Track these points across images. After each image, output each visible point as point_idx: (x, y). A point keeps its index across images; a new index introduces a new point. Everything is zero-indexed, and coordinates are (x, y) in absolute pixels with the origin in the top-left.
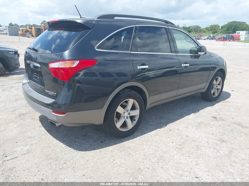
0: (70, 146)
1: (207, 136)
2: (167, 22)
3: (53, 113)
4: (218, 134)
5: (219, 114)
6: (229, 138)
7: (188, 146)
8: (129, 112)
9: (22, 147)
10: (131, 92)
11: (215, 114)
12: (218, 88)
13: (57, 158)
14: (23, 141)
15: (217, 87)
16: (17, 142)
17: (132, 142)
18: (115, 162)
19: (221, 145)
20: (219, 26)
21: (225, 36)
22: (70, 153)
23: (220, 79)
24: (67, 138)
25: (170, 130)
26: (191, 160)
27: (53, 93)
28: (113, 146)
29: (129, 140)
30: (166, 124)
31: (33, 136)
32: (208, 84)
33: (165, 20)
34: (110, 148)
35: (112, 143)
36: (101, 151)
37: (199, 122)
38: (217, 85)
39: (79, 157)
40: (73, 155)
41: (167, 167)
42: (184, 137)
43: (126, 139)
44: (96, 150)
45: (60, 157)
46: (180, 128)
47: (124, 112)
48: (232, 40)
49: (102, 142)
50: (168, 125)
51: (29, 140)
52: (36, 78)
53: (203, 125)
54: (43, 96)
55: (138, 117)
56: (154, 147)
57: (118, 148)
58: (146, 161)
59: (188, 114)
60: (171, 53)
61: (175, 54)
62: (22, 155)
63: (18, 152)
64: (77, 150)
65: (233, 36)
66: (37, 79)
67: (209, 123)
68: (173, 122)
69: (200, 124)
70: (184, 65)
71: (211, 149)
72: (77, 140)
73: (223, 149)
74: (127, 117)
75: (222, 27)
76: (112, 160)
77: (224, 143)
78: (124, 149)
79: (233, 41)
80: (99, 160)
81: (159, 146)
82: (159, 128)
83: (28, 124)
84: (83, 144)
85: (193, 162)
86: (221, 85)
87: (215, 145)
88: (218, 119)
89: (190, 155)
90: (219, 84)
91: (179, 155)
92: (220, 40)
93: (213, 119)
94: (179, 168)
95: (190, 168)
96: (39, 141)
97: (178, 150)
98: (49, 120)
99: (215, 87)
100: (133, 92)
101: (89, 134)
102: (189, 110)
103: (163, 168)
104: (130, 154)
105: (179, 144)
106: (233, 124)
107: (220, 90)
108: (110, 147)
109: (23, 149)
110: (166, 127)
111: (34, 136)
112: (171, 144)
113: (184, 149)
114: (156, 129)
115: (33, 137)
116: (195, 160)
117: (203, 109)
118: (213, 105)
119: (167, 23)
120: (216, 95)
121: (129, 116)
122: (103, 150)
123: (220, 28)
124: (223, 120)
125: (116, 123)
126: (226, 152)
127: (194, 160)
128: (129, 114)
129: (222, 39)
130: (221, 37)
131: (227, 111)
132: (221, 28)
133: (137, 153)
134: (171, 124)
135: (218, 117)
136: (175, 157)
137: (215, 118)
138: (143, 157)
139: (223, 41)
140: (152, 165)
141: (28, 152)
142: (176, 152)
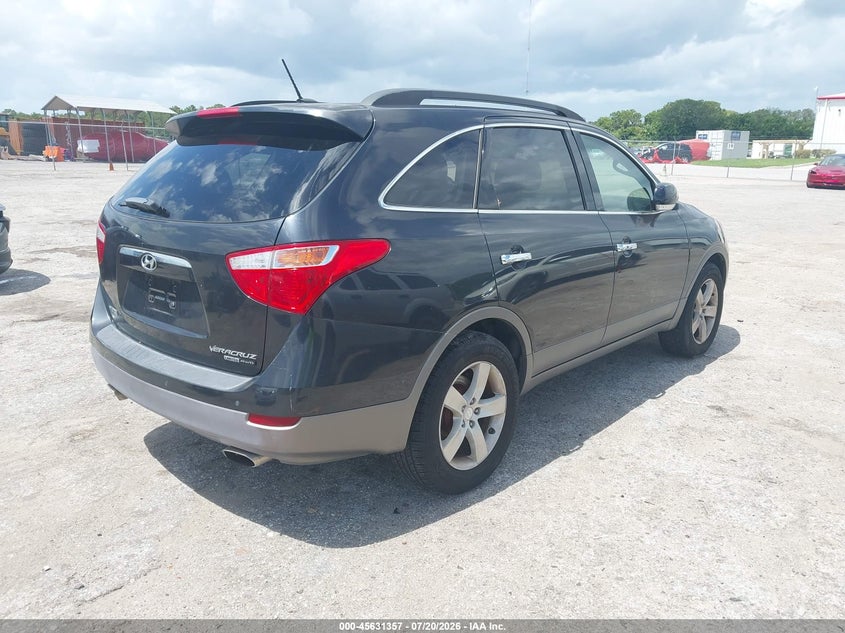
0: (296, 534)
1: (718, 468)
2: (561, 112)
3: (249, 423)
4: (747, 460)
5: (727, 396)
6: (784, 470)
7: (671, 503)
8: (476, 405)
9: (125, 550)
10: (485, 339)
11: (718, 399)
12: (708, 314)
13: (266, 576)
14: (122, 526)
15: (704, 311)
16: (100, 535)
17: (497, 505)
18: (465, 573)
19: (767, 492)
20: (639, 116)
21: (664, 148)
22: (304, 557)
23: (712, 285)
24: (273, 506)
25: (601, 458)
26: (698, 547)
27: (242, 354)
28: (440, 523)
29: (481, 498)
30: (580, 438)
31: (151, 510)
32: (684, 302)
33: (557, 106)
34: (433, 530)
35: (431, 512)
36: (404, 541)
37: (678, 424)
38: (705, 307)
39: (340, 568)
40: (318, 561)
41: (633, 575)
42: (650, 475)
43: (471, 495)
44: (386, 539)
45: (276, 572)
46: (629, 450)
47: (464, 407)
48: (685, 160)
49: (396, 512)
50: (586, 442)
51: (143, 523)
52: (165, 306)
53: (693, 433)
54: (194, 366)
55: (502, 419)
56: (570, 517)
57: (457, 528)
58: (561, 561)
59: (638, 404)
60: (585, 209)
61: (596, 212)
62: (137, 578)
63: (120, 567)
64: (321, 543)
65: (686, 147)
66: (168, 310)
67: (709, 427)
68: (598, 431)
69: (682, 430)
70: (625, 246)
71: (744, 508)
72: (311, 511)
73: (780, 507)
74: (471, 421)
75: (648, 120)
76: (455, 570)
77: (775, 487)
78: (478, 530)
79: (689, 162)
80: (409, 571)
81: (584, 510)
82: (564, 454)
83: (117, 469)
84: (337, 522)
85: (707, 554)
86: (716, 304)
87: (751, 494)
88: (729, 413)
89: (688, 534)
90: (709, 304)
91: (656, 534)
92: (651, 159)
93: (714, 412)
94: (671, 574)
95: (705, 574)
96: (178, 525)
97: (648, 518)
98: (225, 446)
99: (701, 311)
100: (490, 339)
101: (345, 488)
102: (633, 390)
103: (622, 579)
104: (503, 545)
105: (644, 499)
106: (780, 427)
107: (713, 321)
108: (430, 526)
109: (133, 556)
110: (584, 447)
111: (156, 510)
112: (618, 501)
113: (663, 513)
114: (555, 457)
115: (152, 512)
116: (709, 546)
117: (674, 382)
118: (700, 369)
119: (564, 115)
120: (704, 337)
121: (475, 418)
122: (411, 537)
123: (643, 120)
124: (747, 416)
125: (444, 446)
126: (791, 515)
127: (706, 546)
128: (477, 411)
129: (656, 155)
130: (652, 151)
131: (747, 385)
132: (646, 120)
133: (524, 537)
134: (595, 438)
135: (727, 405)
136: (647, 540)
137: (720, 409)
138: (548, 550)
139: (660, 162)
140: (587, 572)
141: (155, 564)
142: (644, 526)
